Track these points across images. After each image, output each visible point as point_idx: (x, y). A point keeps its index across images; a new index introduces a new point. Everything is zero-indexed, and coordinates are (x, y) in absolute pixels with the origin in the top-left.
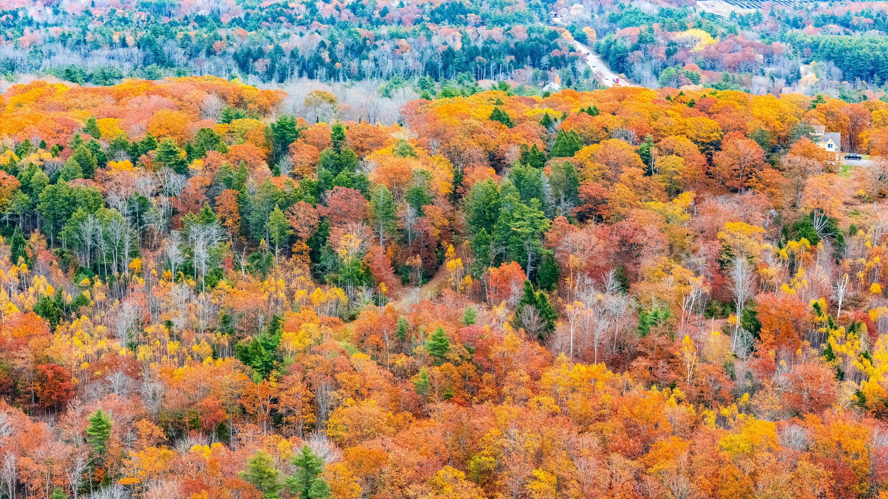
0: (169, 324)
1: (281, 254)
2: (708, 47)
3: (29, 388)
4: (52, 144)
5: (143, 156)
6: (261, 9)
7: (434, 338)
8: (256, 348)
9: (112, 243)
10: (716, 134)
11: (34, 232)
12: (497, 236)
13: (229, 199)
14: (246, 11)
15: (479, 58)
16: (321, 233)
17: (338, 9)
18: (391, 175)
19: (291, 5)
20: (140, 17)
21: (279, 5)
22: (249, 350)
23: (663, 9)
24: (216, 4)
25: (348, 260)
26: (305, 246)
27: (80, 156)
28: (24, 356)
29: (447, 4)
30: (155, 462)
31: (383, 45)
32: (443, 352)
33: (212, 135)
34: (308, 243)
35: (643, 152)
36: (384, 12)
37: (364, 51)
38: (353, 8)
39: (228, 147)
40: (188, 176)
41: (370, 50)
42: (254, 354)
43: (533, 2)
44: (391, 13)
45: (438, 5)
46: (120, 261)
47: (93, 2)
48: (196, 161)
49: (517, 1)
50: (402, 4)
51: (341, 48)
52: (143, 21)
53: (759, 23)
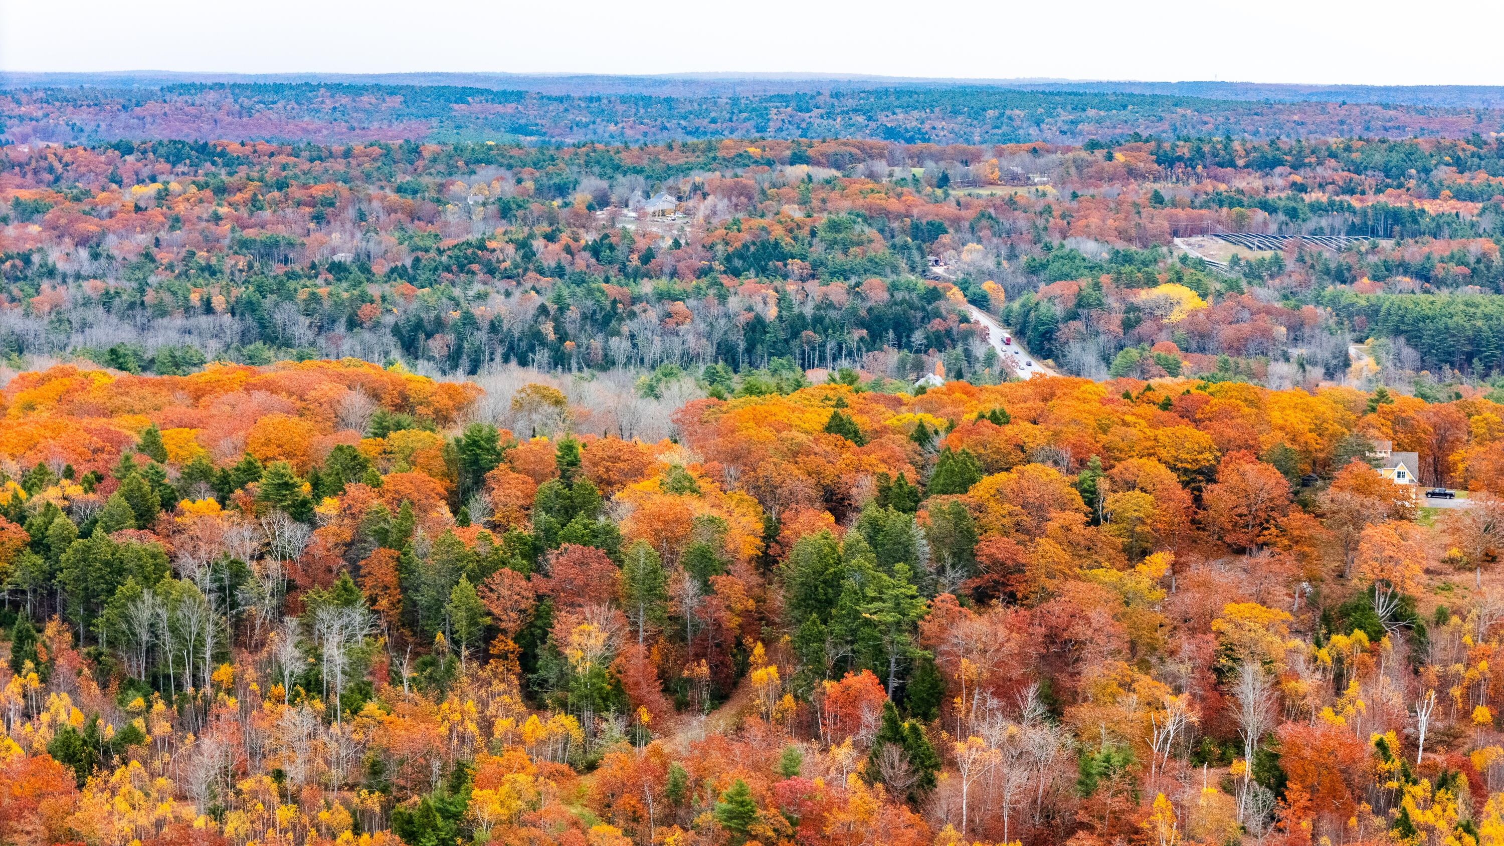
0: (279, 775)
1: (470, 659)
2: (1194, 313)
4: (85, 470)
5: (239, 492)
6: (440, 252)
7: (730, 799)
8: (427, 817)
9: (185, 639)
10: (1207, 455)
11: (51, 619)
12: (837, 628)
13: (384, 564)
14: (414, 255)
15: (807, 333)
16: (539, 623)
17: (568, 250)
18: (659, 525)
19: (490, 244)
20: (236, 264)
21: (469, 244)
22: (416, 820)
23: (1118, 252)
24: (364, 243)
25: (584, 669)
26: (511, 644)
27: (132, 491)
28: (29, 828)
29: (754, 243)
31: (645, 311)
32: (746, 823)
33: (356, 457)
34: (516, 640)
35: (1085, 486)
36: (647, 257)
37: (613, 322)
38: (595, 250)
39: (383, 477)
40: (314, 525)
41: (623, 319)
42: (424, 826)
43: (898, 240)
44: (659, 259)
45: (738, 245)
46: (196, 668)
47: (157, 240)
48: (327, 500)
49: (872, 238)
50: (677, 244)
51: (574, 316)
52: (241, 271)
53: (1279, 274)
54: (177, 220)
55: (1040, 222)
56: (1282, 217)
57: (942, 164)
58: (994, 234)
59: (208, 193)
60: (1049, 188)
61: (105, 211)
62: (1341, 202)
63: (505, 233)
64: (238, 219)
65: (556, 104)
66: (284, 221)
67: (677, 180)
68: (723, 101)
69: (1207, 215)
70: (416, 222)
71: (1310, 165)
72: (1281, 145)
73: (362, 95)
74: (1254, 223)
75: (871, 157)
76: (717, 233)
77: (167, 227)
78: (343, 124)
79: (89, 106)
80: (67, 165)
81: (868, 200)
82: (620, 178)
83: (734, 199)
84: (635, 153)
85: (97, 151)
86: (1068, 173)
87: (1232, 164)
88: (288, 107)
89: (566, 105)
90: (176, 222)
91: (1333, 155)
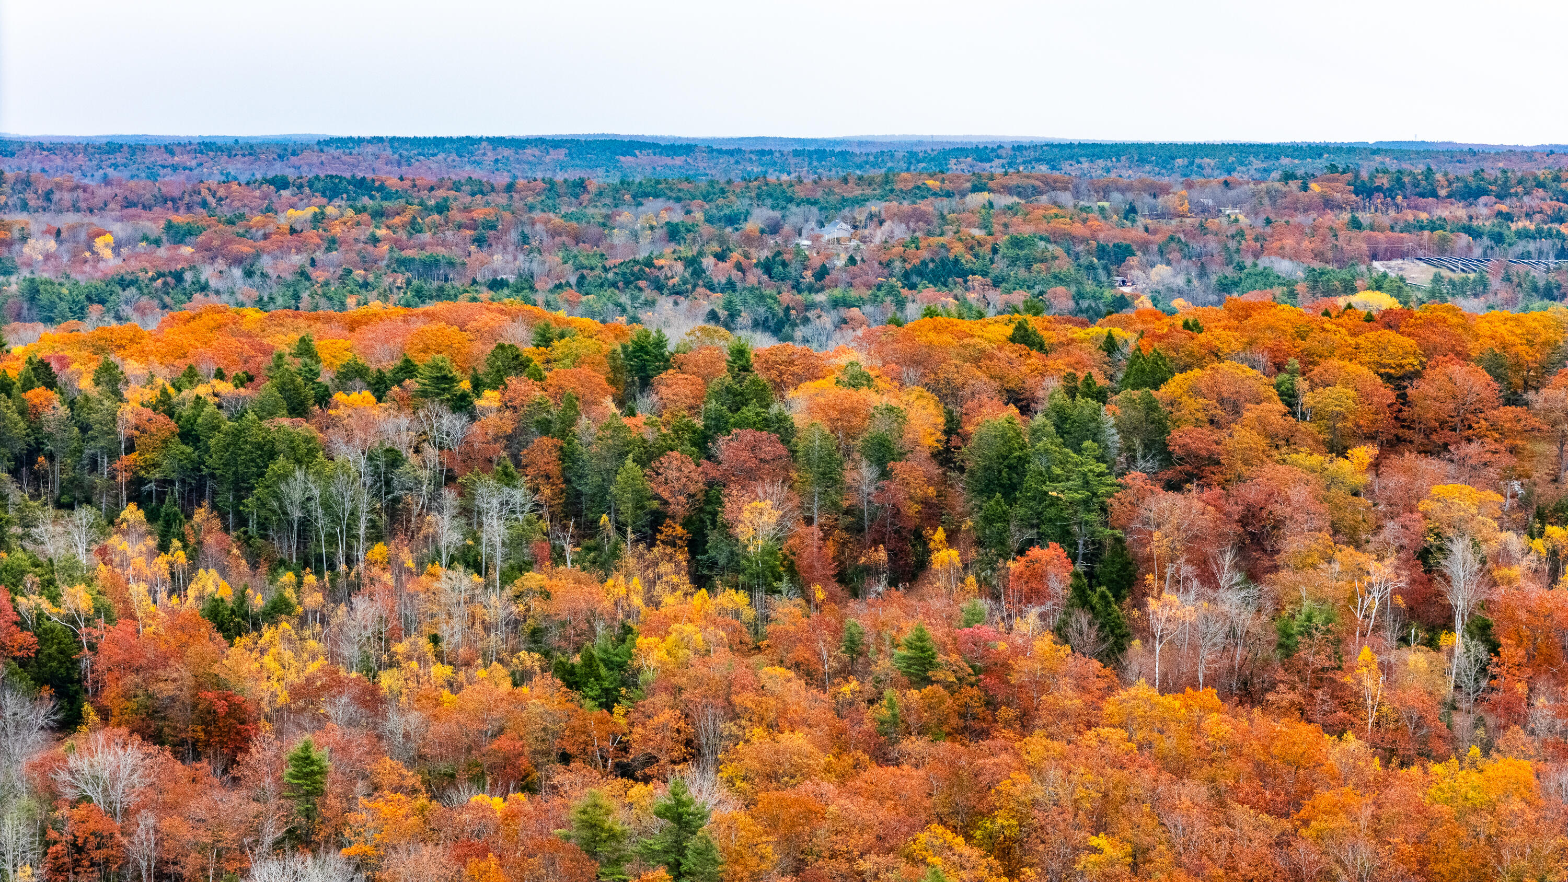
0: (435, 639)
1: (636, 542)
3: (183, 735)
4: (236, 371)
5: (396, 388)
6: (605, 269)
7: (910, 646)
8: (590, 666)
9: (338, 517)
10: (1411, 360)
11: (200, 506)
12: (1022, 511)
13: (546, 453)
14: (579, 273)
16: (708, 508)
17: (739, 267)
18: (834, 414)
19: (659, 262)
20: (394, 282)
21: (636, 262)
22: (577, 670)
23: (1314, 270)
24: (527, 264)
25: (756, 548)
26: (679, 530)
27: (284, 383)
28: (175, 675)
29: (933, 260)
30: (407, 817)
31: (819, 317)
32: (927, 670)
33: (517, 356)
34: (684, 526)
35: (1283, 388)
36: (822, 273)
37: (787, 327)
38: (767, 267)
39: (546, 373)
40: (473, 418)
41: (796, 325)
42: (587, 675)
43: (1084, 261)
44: (834, 275)
45: (917, 262)
46: (350, 547)
47: (313, 260)
48: (487, 393)
49: (1056, 254)
50: (852, 260)
51: (745, 322)
52: (399, 288)
53: (1484, 293)
54: (333, 241)
55: (1232, 245)
56: (1486, 241)
57: (1130, 196)
58: (1184, 257)
59: (365, 217)
60: (1241, 218)
61: (260, 233)
62: (1550, 229)
63: (674, 252)
64: (396, 241)
65: (726, 157)
66: (444, 243)
67: (851, 210)
68: (899, 155)
69: (1409, 240)
70: (581, 244)
71: (1516, 194)
72: (1486, 176)
73: (525, 148)
74: (1457, 247)
75: (1054, 189)
76: (894, 250)
77: (323, 248)
78: (505, 174)
79: (244, 155)
80: (221, 199)
81: (1052, 225)
82: (793, 208)
83: (912, 224)
84: (809, 186)
85: (252, 186)
86: (1261, 204)
87: (1434, 194)
88: (449, 159)
89: (737, 157)
90: (332, 244)
91: (1541, 185)
